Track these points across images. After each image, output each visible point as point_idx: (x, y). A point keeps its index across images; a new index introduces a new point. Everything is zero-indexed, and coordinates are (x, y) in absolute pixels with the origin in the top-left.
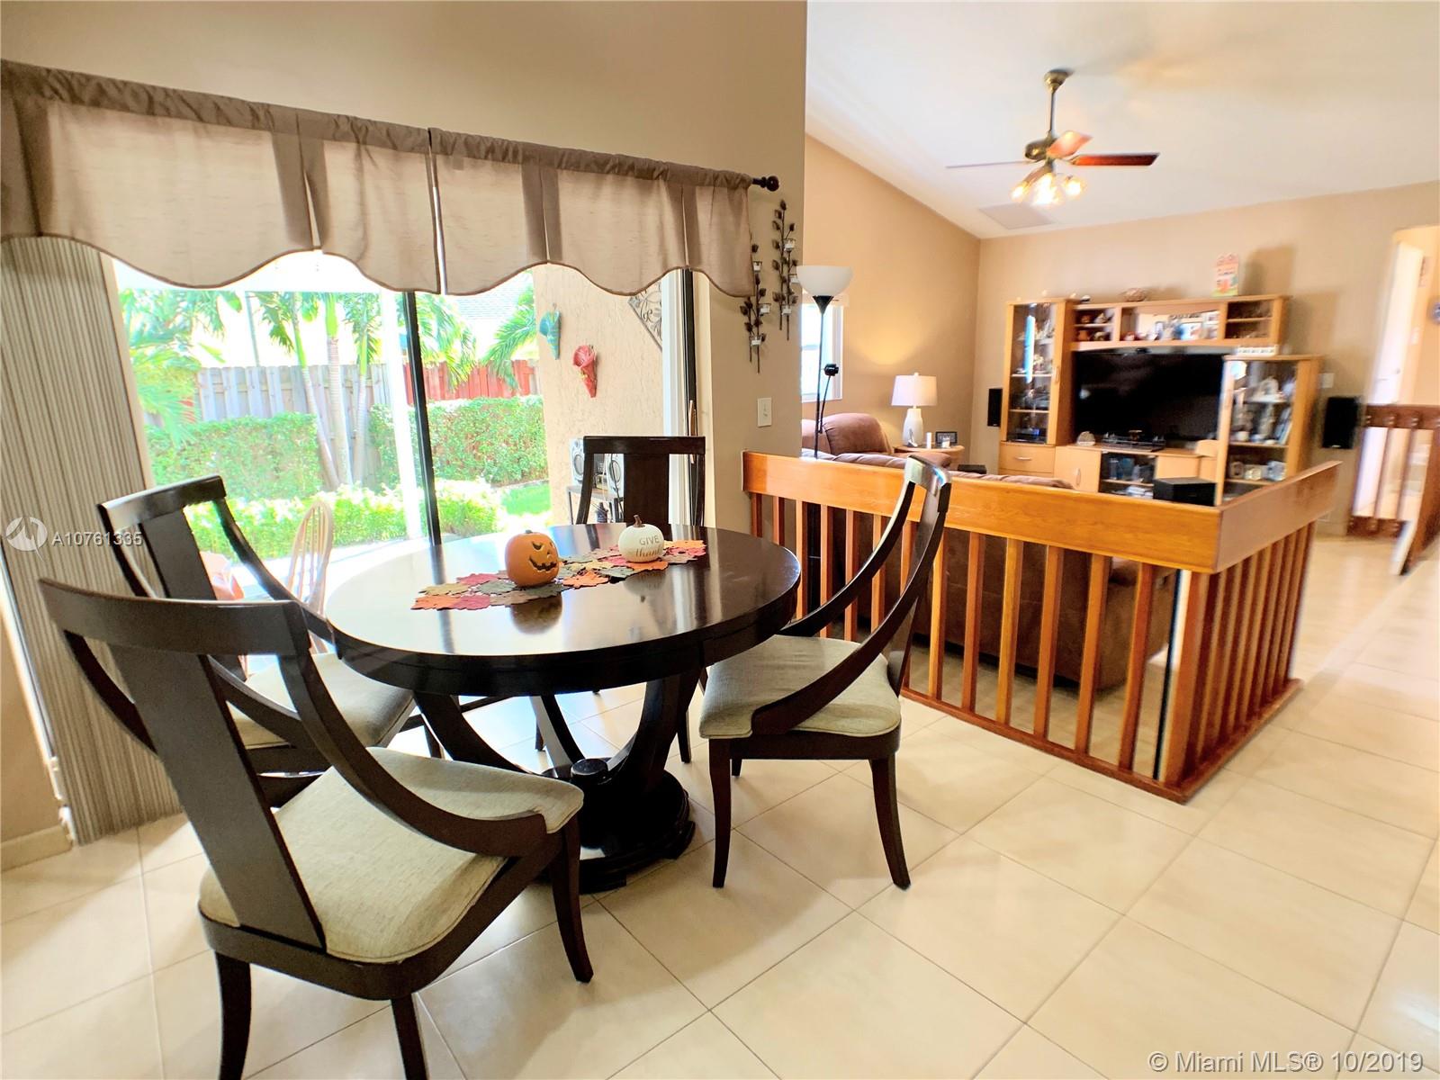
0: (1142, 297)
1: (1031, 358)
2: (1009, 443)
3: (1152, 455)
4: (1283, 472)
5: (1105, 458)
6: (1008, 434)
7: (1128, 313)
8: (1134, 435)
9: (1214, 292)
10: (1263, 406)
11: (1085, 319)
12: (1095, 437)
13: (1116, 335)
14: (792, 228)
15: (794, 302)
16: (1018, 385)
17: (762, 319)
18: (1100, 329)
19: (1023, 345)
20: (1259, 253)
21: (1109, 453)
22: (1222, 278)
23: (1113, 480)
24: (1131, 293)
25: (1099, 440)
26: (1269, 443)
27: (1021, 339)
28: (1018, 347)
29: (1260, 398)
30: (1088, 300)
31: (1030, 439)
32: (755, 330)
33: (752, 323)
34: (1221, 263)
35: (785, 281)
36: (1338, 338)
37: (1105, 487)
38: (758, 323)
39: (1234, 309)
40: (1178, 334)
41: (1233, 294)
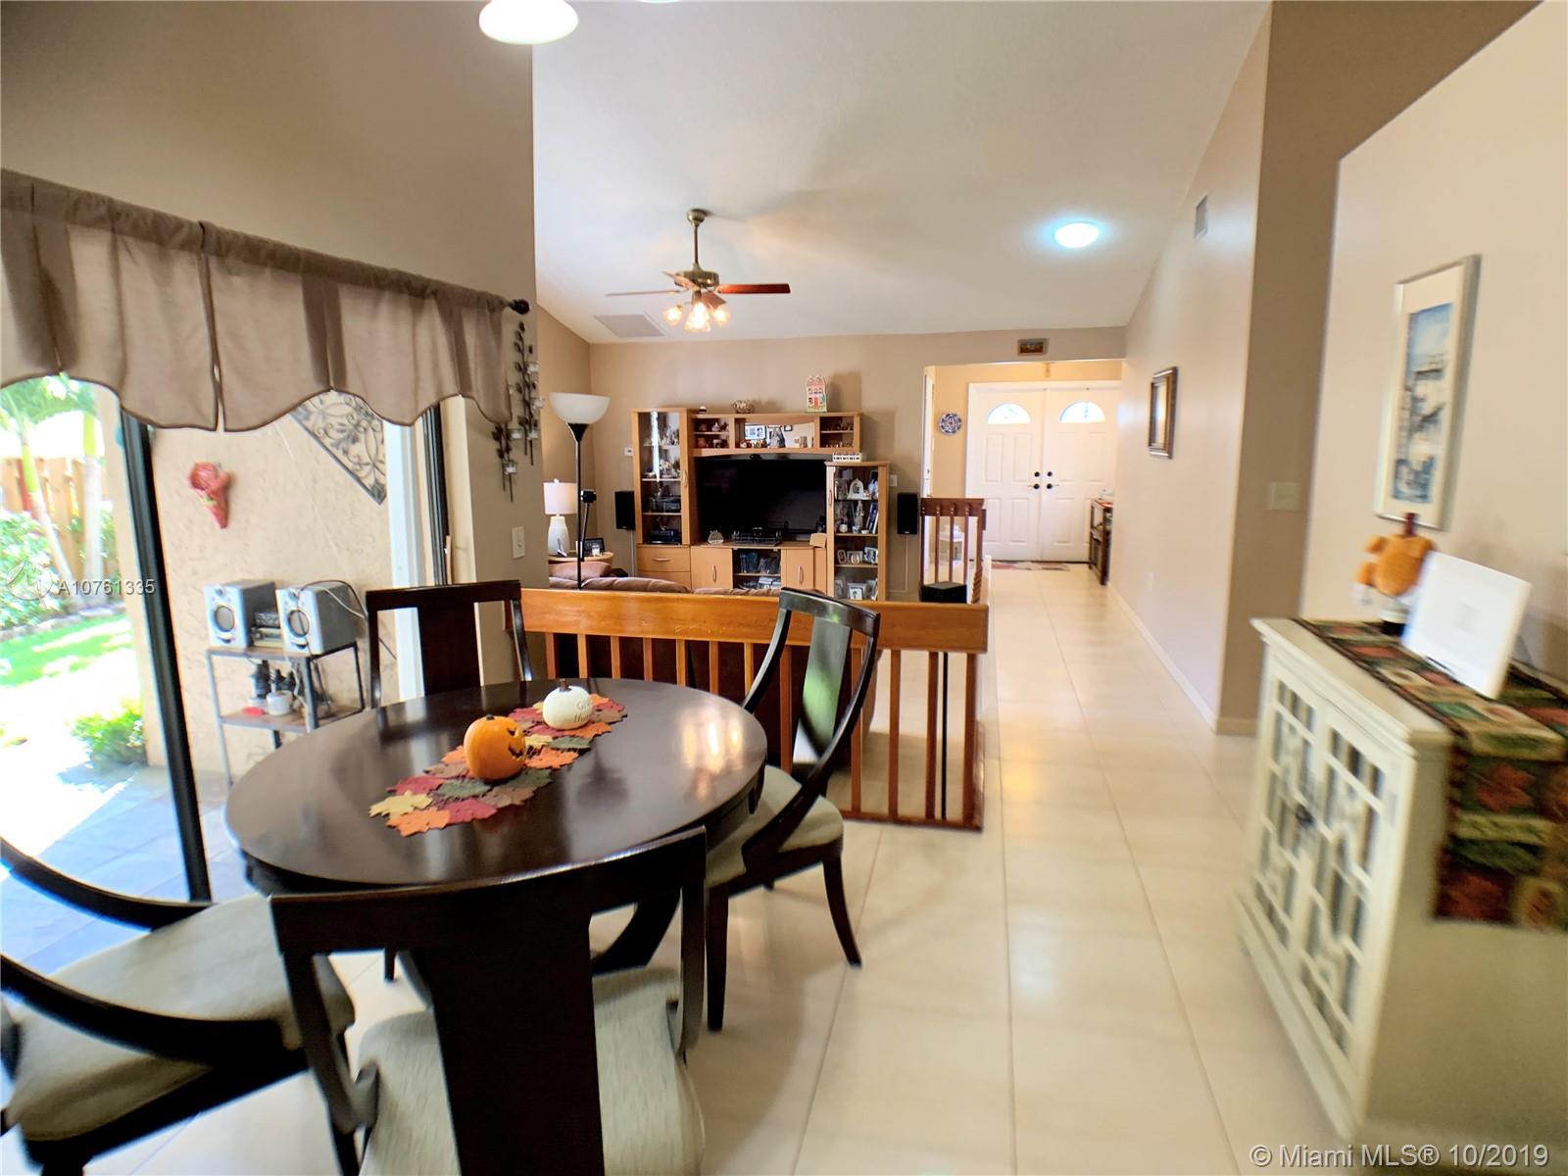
0: (752, 409)
1: (657, 464)
2: (646, 545)
3: (776, 549)
4: (878, 556)
5: (736, 554)
6: (644, 536)
7: (740, 422)
8: (757, 532)
9: (810, 408)
10: (856, 502)
11: (703, 427)
12: (724, 536)
13: (732, 442)
14: (531, 351)
15: (536, 425)
16: (648, 488)
17: (512, 444)
18: (717, 437)
19: (650, 450)
20: (836, 376)
21: (739, 549)
22: (813, 396)
23: (744, 574)
24: (743, 405)
25: (727, 539)
26: (864, 532)
27: (647, 445)
28: (646, 452)
29: (852, 496)
30: (704, 410)
31: (667, 541)
32: (506, 455)
33: (504, 449)
34: (810, 384)
35: (527, 404)
36: (898, 447)
37: (738, 582)
38: (508, 449)
39: (825, 422)
40: (782, 442)
41: (823, 409)
